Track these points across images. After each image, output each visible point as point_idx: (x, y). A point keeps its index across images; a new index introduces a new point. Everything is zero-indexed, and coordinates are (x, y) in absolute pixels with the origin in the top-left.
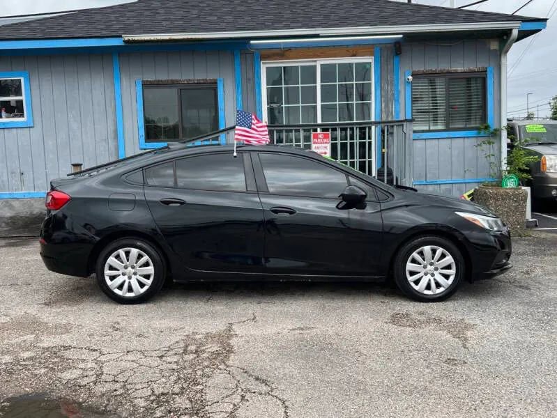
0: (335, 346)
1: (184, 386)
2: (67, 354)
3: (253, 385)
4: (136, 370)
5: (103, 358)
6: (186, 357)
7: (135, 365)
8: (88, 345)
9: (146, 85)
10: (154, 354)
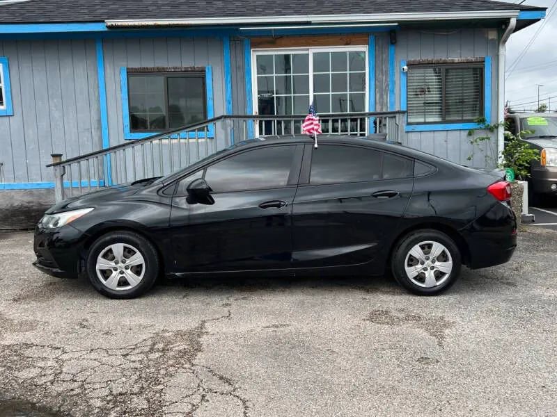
0: (307, 344)
1: (144, 386)
2: (28, 352)
3: (215, 384)
4: (96, 369)
5: (65, 357)
6: (152, 356)
7: (97, 363)
8: (51, 342)
9: (131, 73)
10: (118, 352)
